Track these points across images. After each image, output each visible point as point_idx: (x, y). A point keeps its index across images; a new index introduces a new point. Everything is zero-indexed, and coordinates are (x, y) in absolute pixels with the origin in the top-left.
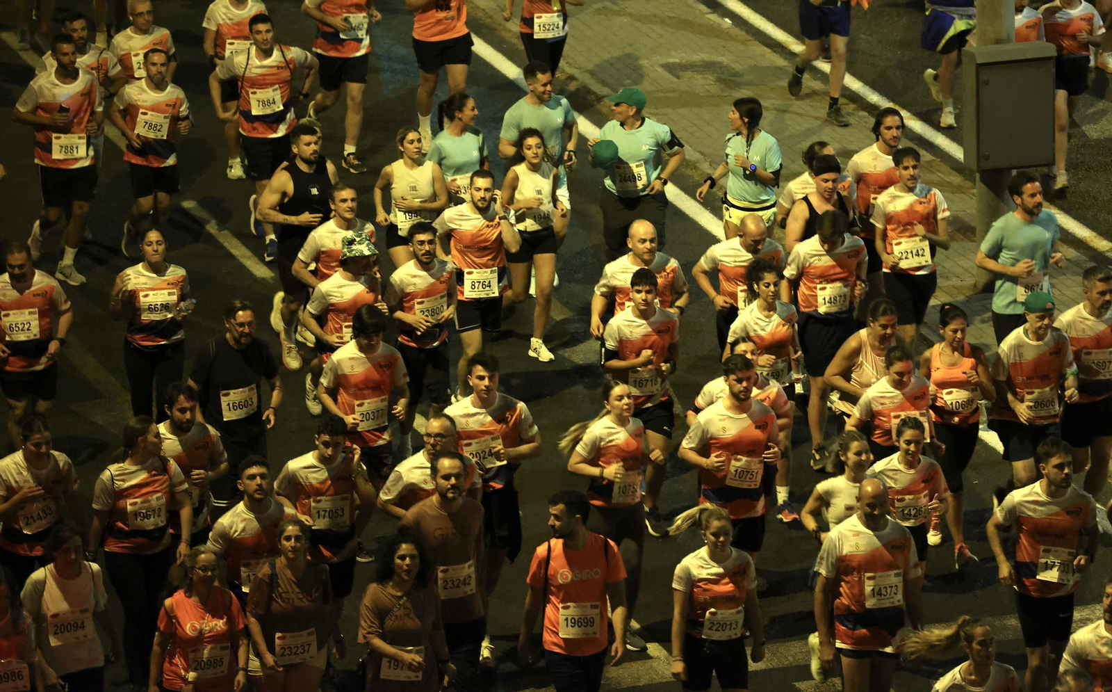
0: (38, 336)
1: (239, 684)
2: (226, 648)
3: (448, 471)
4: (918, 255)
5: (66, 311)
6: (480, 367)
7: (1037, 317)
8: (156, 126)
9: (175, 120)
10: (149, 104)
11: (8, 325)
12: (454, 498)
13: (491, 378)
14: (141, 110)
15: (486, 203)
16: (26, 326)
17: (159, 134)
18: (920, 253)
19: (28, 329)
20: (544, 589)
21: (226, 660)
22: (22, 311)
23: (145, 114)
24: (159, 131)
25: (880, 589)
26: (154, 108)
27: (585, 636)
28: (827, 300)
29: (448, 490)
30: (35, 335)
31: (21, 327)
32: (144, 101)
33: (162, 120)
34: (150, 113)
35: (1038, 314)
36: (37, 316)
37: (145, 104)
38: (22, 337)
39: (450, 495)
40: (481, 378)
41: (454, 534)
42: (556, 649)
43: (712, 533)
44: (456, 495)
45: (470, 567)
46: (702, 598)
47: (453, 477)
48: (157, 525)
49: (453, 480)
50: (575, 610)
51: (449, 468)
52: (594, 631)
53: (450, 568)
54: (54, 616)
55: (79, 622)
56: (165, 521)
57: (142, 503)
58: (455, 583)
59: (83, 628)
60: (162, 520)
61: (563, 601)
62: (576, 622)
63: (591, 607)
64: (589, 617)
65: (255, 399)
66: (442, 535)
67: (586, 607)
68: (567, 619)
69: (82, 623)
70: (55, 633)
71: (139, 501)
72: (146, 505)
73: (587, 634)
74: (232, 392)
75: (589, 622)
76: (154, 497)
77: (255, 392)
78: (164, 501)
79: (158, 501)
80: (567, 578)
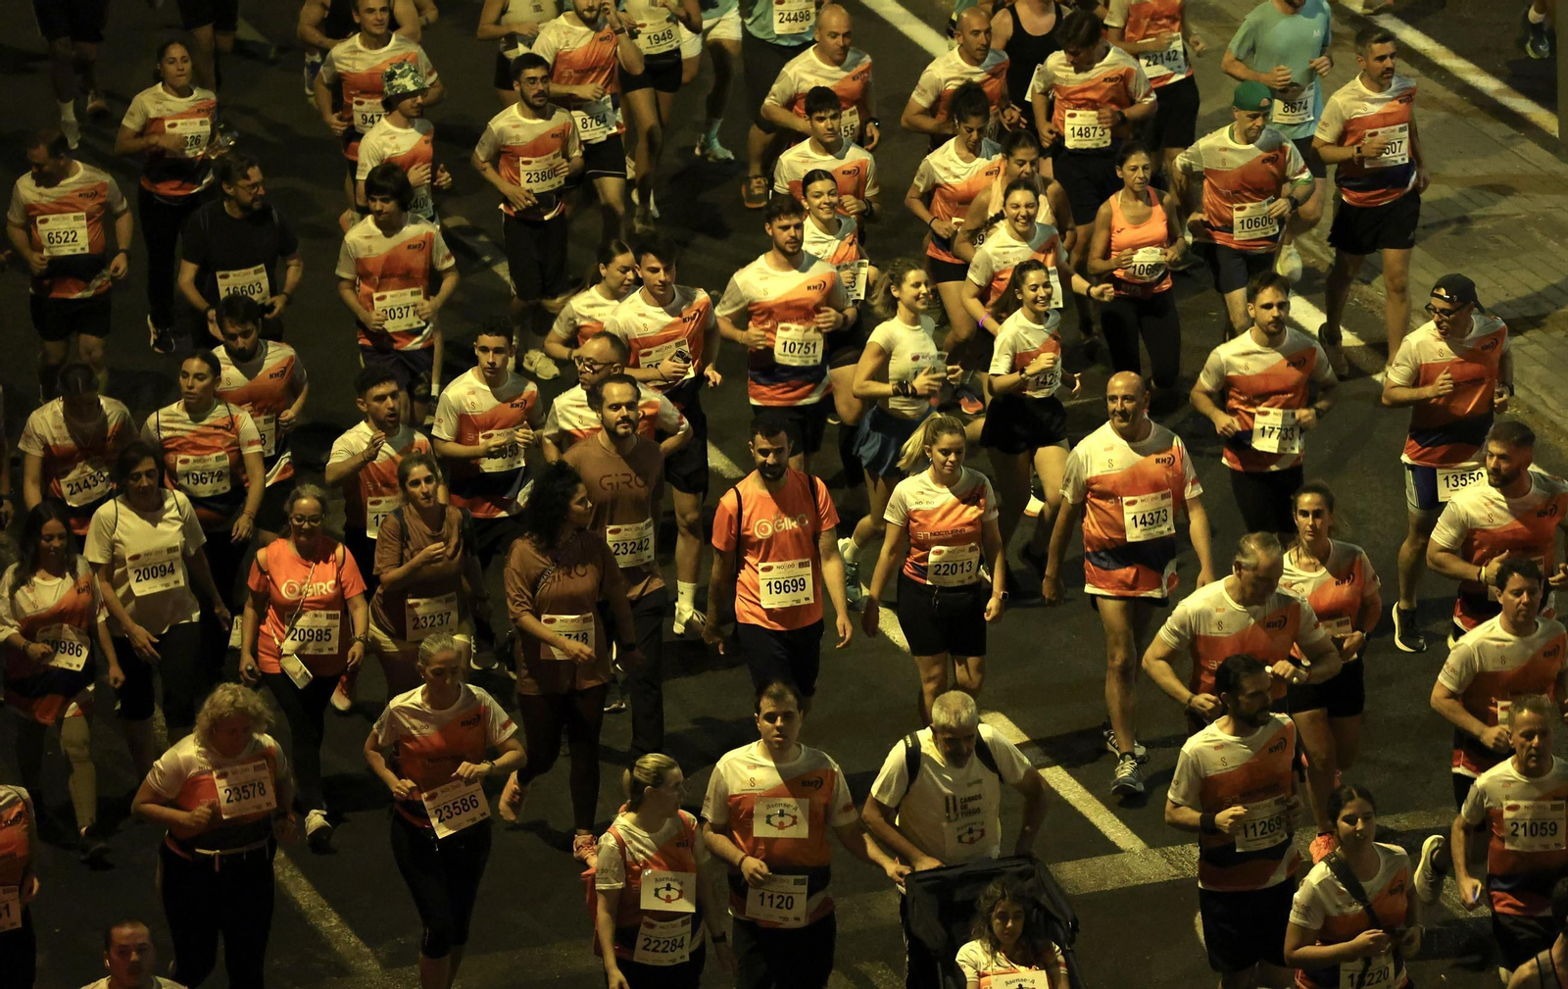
0: (87, 251)
1: (353, 657)
2: (334, 617)
3: (617, 400)
4: (1169, 59)
5: (124, 211)
6: (652, 257)
7: (1249, 116)
11: (46, 234)
12: (626, 435)
13: (666, 270)
15: (595, 13)
16: (71, 236)
18: (1172, 55)
19: (73, 240)
20: (741, 546)
21: (336, 632)
22: (65, 215)
25: (1144, 517)
27: (795, 604)
28: (1076, 131)
29: (618, 423)
30: (83, 249)
31: (64, 237)
35: (1250, 113)
36: (84, 222)
38: (66, 250)
39: (621, 430)
40: (655, 270)
41: (628, 483)
42: (754, 621)
43: (941, 451)
44: (630, 430)
45: (647, 526)
46: (921, 535)
47: (624, 408)
48: (216, 491)
49: (624, 411)
50: (779, 570)
51: (619, 395)
52: (806, 595)
53: (622, 527)
54: (135, 557)
55: (168, 565)
56: (229, 488)
57: (195, 461)
58: (630, 548)
59: (173, 571)
60: (224, 486)
61: (764, 560)
62: (781, 587)
63: (801, 565)
64: (798, 579)
65: (265, 284)
66: (611, 484)
67: (792, 566)
68: (770, 584)
69: (172, 565)
70: (138, 581)
71: (191, 458)
72: (201, 465)
73: (798, 601)
74: (231, 273)
75: (798, 584)
76: (214, 455)
77: (265, 274)
78: (227, 462)
79: (216, 460)
80: (767, 529)
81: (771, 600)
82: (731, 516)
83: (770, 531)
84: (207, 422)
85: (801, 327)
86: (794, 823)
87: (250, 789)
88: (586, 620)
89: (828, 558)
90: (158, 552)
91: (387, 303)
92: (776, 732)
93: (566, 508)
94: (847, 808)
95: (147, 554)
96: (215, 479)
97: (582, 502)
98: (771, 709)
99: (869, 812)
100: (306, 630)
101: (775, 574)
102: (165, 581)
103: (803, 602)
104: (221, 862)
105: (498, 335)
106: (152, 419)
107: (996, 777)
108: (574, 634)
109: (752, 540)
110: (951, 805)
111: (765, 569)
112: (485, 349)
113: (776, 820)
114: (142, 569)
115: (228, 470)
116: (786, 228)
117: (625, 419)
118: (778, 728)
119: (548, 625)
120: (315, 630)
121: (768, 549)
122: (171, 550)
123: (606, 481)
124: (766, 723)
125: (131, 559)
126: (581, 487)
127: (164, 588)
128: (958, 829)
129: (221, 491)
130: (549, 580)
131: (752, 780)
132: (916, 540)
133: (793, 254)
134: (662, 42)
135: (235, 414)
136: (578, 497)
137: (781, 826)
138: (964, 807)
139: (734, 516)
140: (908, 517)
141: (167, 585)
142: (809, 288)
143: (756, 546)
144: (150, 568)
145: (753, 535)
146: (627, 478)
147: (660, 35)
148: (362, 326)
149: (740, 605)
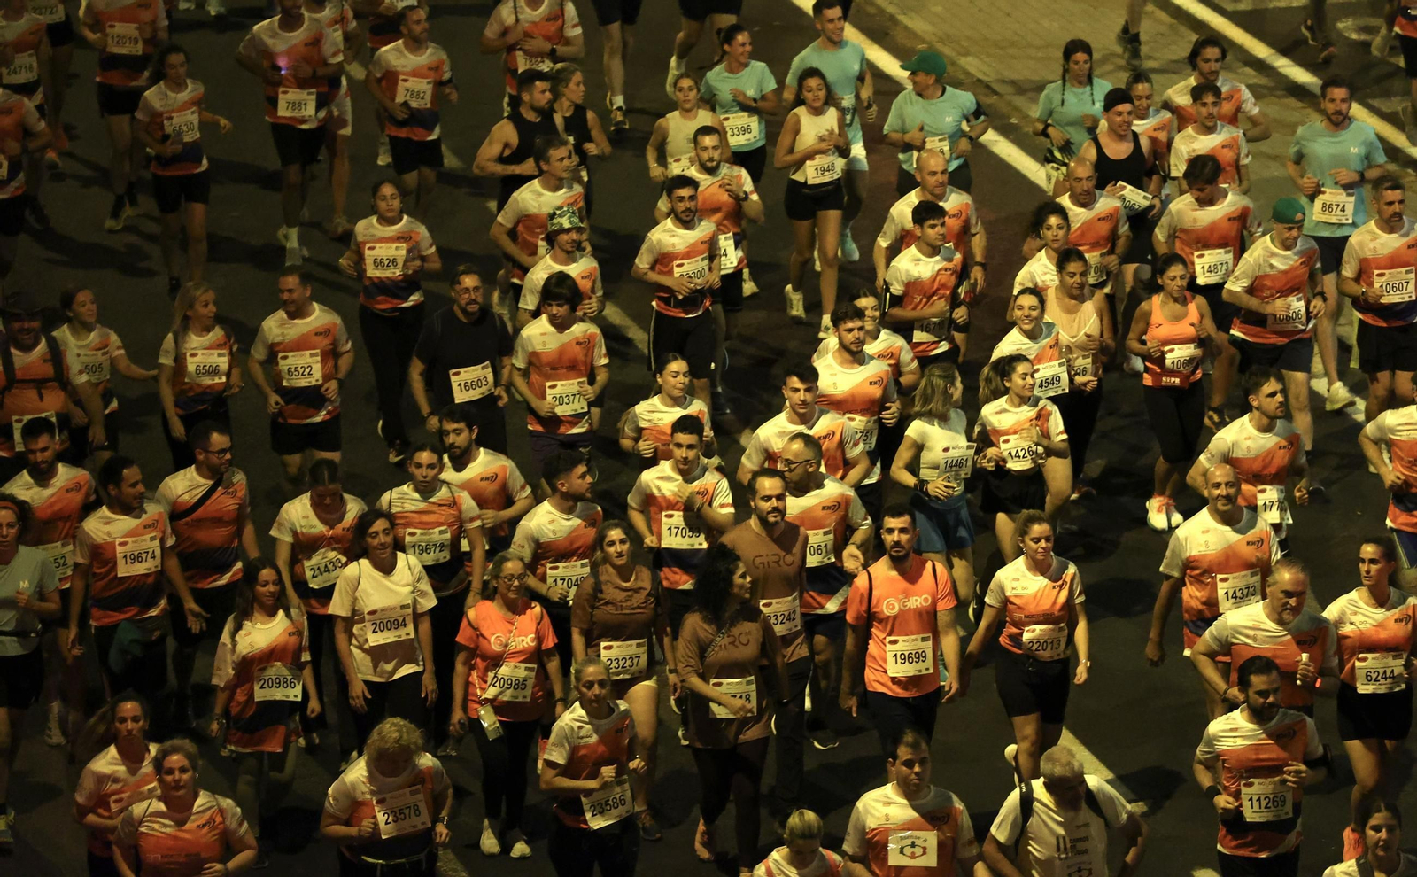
0: (321, 382)
2: (532, 670)
3: (768, 493)
5: (347, 352)
7: (1285, 228)
8: (418, 93)
9: (439, 84)
10: (409, 69)
11: (286, 368)
12: (776, 523)
14: (402, 77)
16: (307, 370)
17: (422, 102)
19: (309, 374)
20: (871, 621)
21: (531, 683)
22: (303, 353)
23: (406, 81)
24: (423, 98)
25: (1235, 592)
26: (416, 73)
29: (769, 513)
30: (317, 381)
31: (301, 371)
32: (404, 66)
33: (424, 86)
34: (411, 79)
35: (1286, 225)
36: (319, 358)
37: (405, 69)
38: (303, 383)
39: (772, 519)
41: (777, 562)
42: (881, 689)
43: (1032, 540)
44: (779, 518)
45: (794, 600)
46: (1018, 615)
47: (774, 499)
48: (438, 560)
49: (774, 502)
50: (905, 644)
51: (770, 489)
52: (926, 667)
53: (774, 601)
54: (372, 613)
55: (400, 620)
56: (448, 557)
57: (422, 534)
58: (780, 619)
59: (405, 625)
60: (445, 556)
61: (889, 635)
62: (906, 658)
63: (924, 639)
64: (920, 651)
65: (491, 378)
66: (763, 563)
67: (916, 640)
68: (895, 655)
69: (404, 620)
70: (374, 632)
71: (418, 531)
72: (426, 537)
73: (920, 671)
74: (462, 370)
75: (920, 656)
76: (437, 530)
77: (490, 369)
78: (448, 536)
79: (441, 535)
80: (893, 608)
81: (897, 670)
82: (862, 595)
83: (897, 610)
84: (432, 500)
85: (864, 419)
86: (924, 853)
87: (406, 812)
88: (748, 683)
89: (946, 633)
90: (393, 609)
91: (556, 391)
92: (913, 776)
93: (730, 583)
94: (970, 843)
95: (383, 610)
96: (438, 550)
97: (743, 576)
98: (909, 757)
99: (988, 848)
100: (506, 678)
101: (900, 647)
102: (398, 633)
103: (924, 672)
104: (382, 871)
105: (691, 433)
106: (386, 497)
107: (1101, 821)
108: (739, 695)
109: (882, 616)
110: (1062, 845)
111: (891, 642)
112: (679, 445)
113: (908, 851)
114: (378, 622)
115: (449, 542)
116: (851, 330)
117: (775, 509)
118: (916, 774)
119: (717, 688)
120: (514, 679)
121: (894, 625)
122: (403, 607)
123: (758, 561)
124: (904, 768)
125: (370, 613)
126: (741, 565)
127: (397, 639)
128: (1068, 867)
129: (442, 560)
130: (716, 649)
131: (887, 817)
132: (1011, 619)
133: (857, 353)
134: (826, 173)
135: (456, 495)
136: (740, 572)
137: (913, 856)
138: (1073, 847)
139: (866, 596)
140: (1006, 601)
141: (400, 636)
142: (871, 383)
143: (883, 621)
144: (385, 621)
145: (882, 611)
146: (776, 558)
147: (826, 166)
148: (532, 411)
149: (870, 676)
